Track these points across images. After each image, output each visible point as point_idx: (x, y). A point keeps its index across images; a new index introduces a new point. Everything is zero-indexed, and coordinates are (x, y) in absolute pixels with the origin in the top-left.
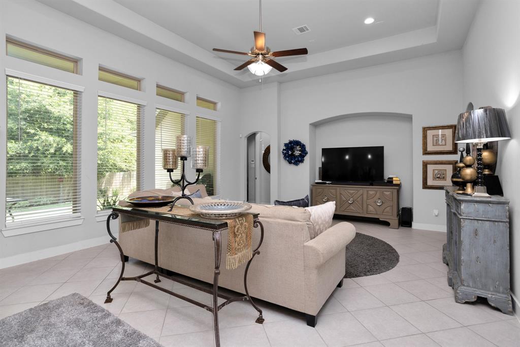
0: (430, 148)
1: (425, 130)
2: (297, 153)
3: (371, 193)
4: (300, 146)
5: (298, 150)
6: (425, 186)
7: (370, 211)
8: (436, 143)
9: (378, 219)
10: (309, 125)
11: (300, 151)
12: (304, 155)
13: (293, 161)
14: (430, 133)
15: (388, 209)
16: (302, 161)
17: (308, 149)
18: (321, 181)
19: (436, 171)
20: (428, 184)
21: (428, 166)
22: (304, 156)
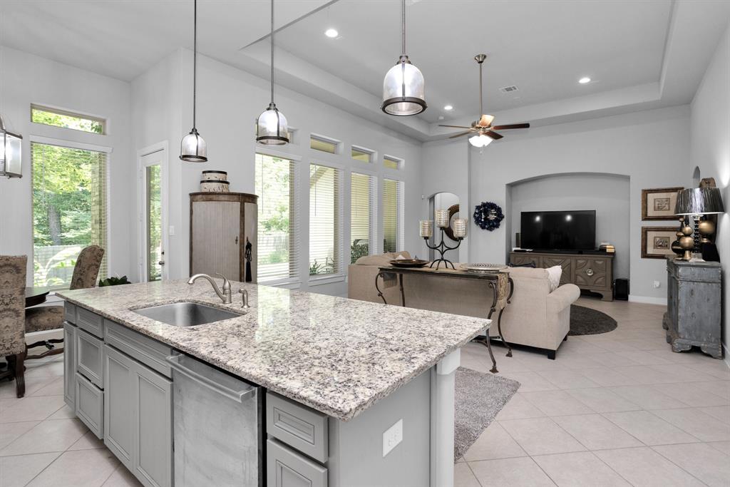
0: (651, 213)
1: (646, 192)
2: (492, 217)
3: (580, 262)
4: (495, 209)
5: (492, 214)
6: (645, 255)
7: (580, 282)
8: (658, 208)
9: (589, 291)
10: (505, 186)
11: (495, 215)
12: (500, 219)
13: (486, 226)
14: (651, 197)
15: (600, 280)
16: (497, 226)
17: (504, 213)
18: (519, 249)
19: (658, 239)
20: (648, 253)
21: (649, 233)
22: (500, 221)
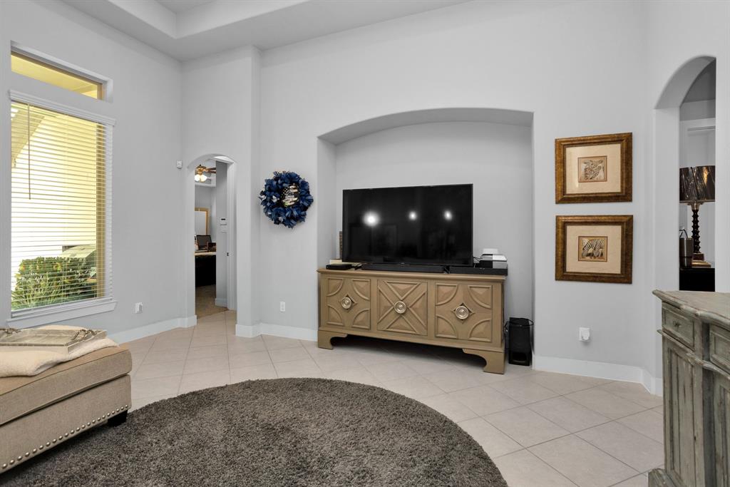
0: (574, 186)
1: (562, 146)
2: (289, 200)
3: (445, 290)
4: (297, 183)
5: (291, 194)
6: (562, 274)
7: (443, 333)
8: (587, 177)
9: (460, 350)
10: (315, 140)
11: (296, 196)
12: (306, 204)
13: (281, 219)
14: (574, 154)
15: (481, 328)
16: (300, 218)
17: (314, 192)
18: (340, 262)
19: (586, 241)
20: (567, 270)
21: (569, 228)
22: (306, 208)
